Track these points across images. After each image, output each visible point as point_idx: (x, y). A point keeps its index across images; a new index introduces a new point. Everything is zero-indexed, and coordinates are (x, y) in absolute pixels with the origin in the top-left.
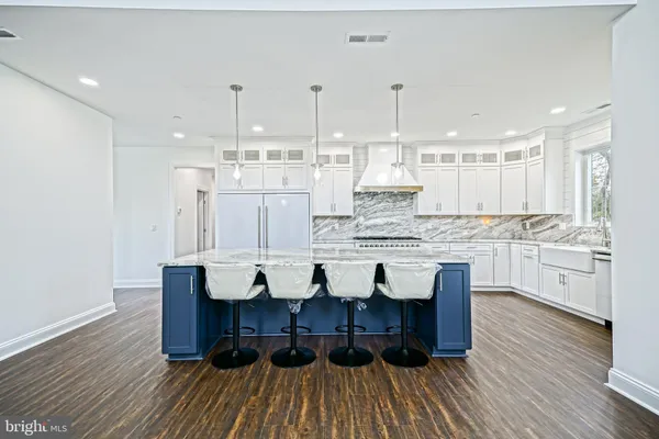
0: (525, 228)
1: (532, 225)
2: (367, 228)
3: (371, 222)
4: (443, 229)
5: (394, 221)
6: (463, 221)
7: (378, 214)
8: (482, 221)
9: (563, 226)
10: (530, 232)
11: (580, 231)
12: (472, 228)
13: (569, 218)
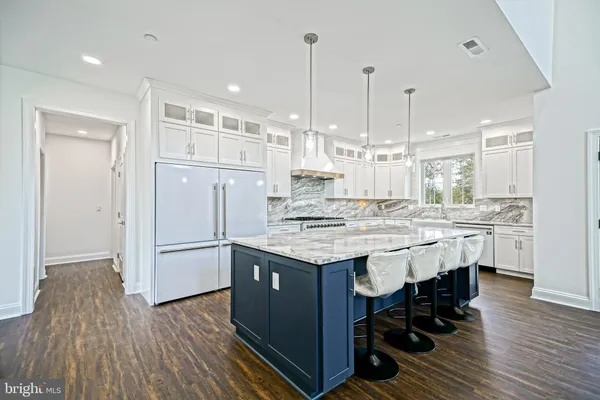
0: (380, 209)
1: (386, 206)
2: (294, 209)
3: (297, 204)
4: (341, 210)
5: (313, 203)
6: (351, 204)
7: (301, 197)
8: (360, 203)
9: (411, 207)
10: (385, 211)
11: (423, 210)
12: (356, 209)
13: (416, 202)
